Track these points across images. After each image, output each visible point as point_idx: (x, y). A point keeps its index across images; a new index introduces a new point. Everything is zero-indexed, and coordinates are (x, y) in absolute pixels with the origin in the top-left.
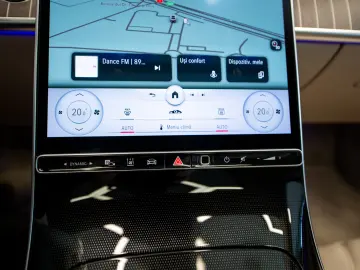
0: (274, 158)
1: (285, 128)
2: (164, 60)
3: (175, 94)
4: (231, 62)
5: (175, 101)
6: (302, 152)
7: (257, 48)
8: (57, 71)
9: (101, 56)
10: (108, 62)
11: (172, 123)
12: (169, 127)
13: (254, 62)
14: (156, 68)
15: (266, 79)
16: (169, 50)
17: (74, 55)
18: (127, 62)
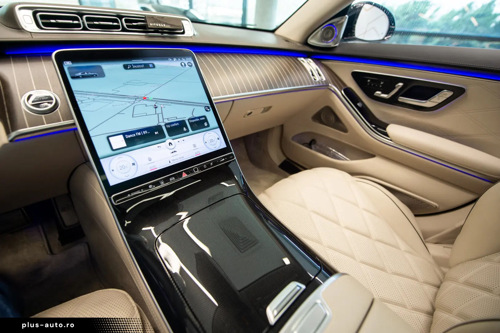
0: (224, 159)
1: (224, 146)
2: (158, 128)
3: (170, 144)
4: (191, 121)
5: (171, 147)
6: (233, 153)
7: (200, 112)
8: (101, 149)
9: (124, 134)
10: (129, 136)
11: (174, 158)
12: (173, 160)
13: (201, 119)
14: (156, 133)
15: (208, 126)
16: (159, 123)
17: (108, 138)
18: (139, 134)
